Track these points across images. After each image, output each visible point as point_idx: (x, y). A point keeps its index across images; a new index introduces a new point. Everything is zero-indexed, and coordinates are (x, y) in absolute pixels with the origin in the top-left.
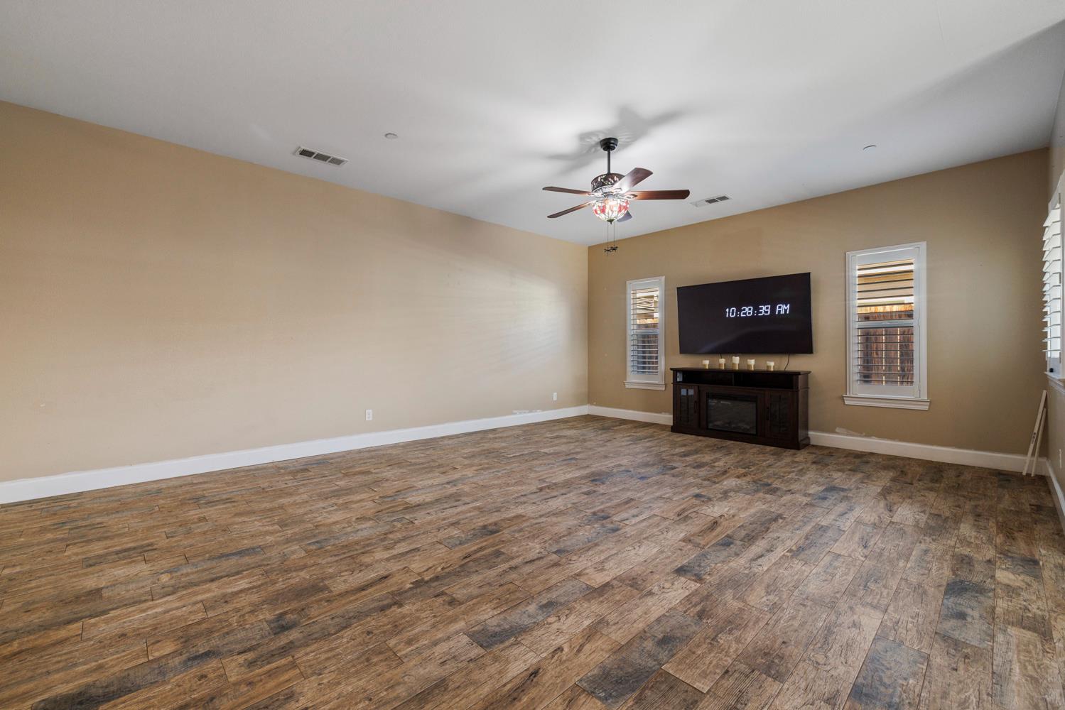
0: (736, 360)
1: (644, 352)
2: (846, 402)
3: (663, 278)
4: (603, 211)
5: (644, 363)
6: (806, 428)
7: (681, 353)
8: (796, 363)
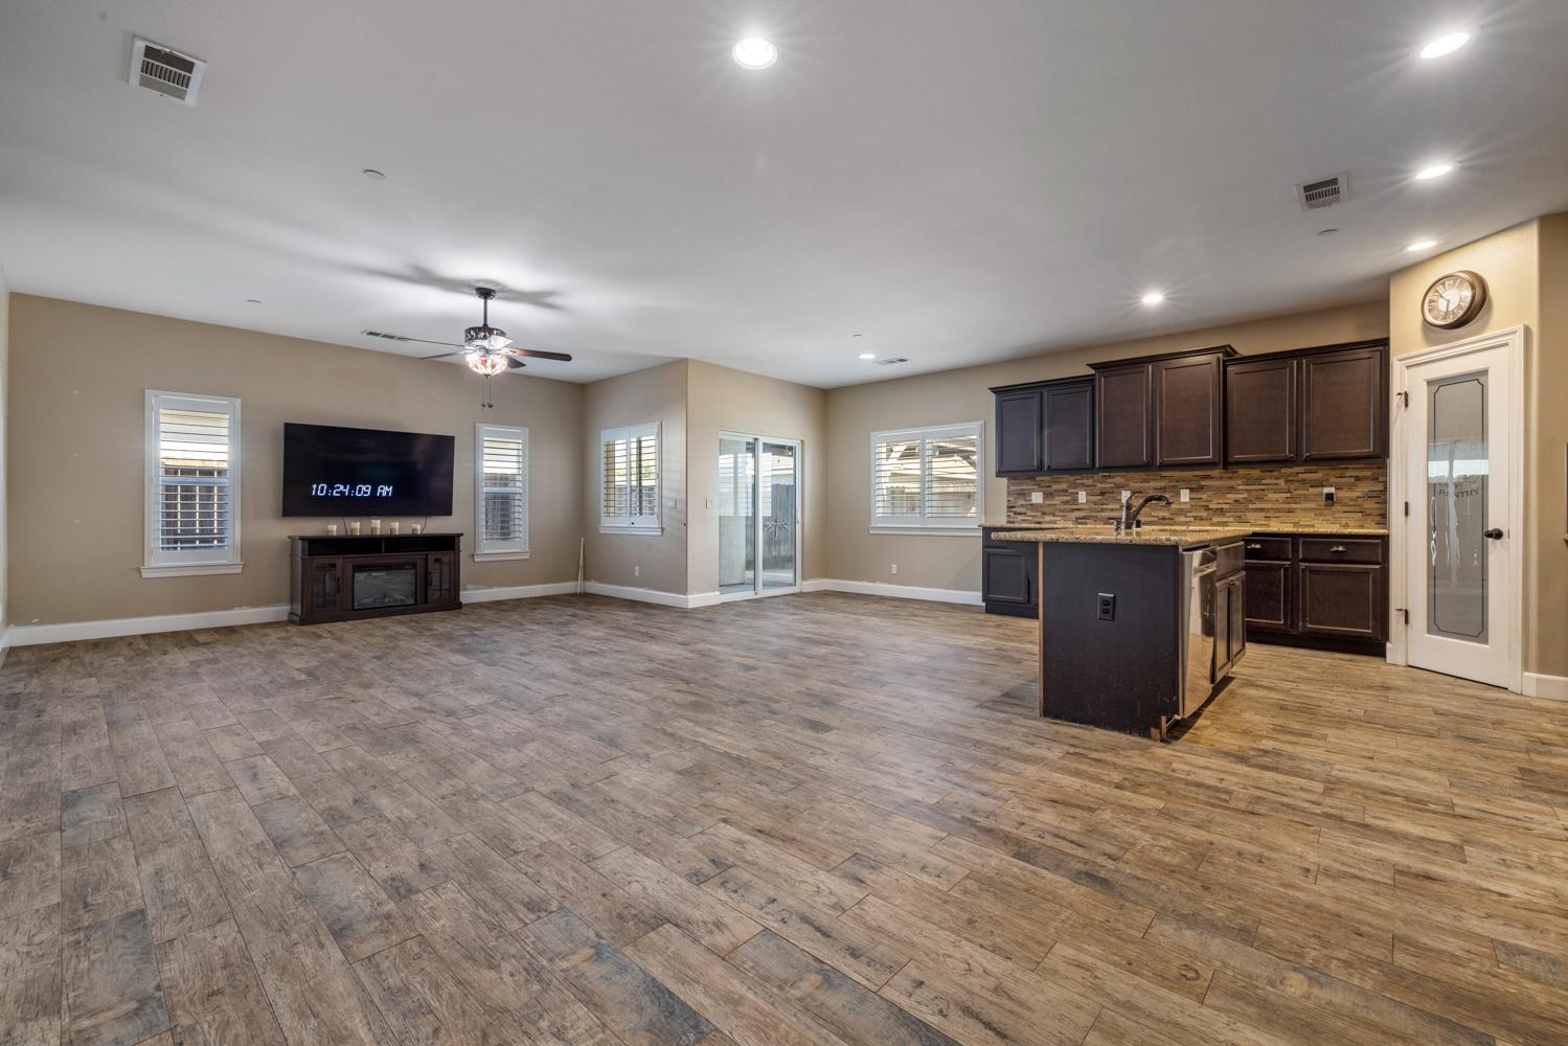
0: (376, 523)
3: (238, 402)
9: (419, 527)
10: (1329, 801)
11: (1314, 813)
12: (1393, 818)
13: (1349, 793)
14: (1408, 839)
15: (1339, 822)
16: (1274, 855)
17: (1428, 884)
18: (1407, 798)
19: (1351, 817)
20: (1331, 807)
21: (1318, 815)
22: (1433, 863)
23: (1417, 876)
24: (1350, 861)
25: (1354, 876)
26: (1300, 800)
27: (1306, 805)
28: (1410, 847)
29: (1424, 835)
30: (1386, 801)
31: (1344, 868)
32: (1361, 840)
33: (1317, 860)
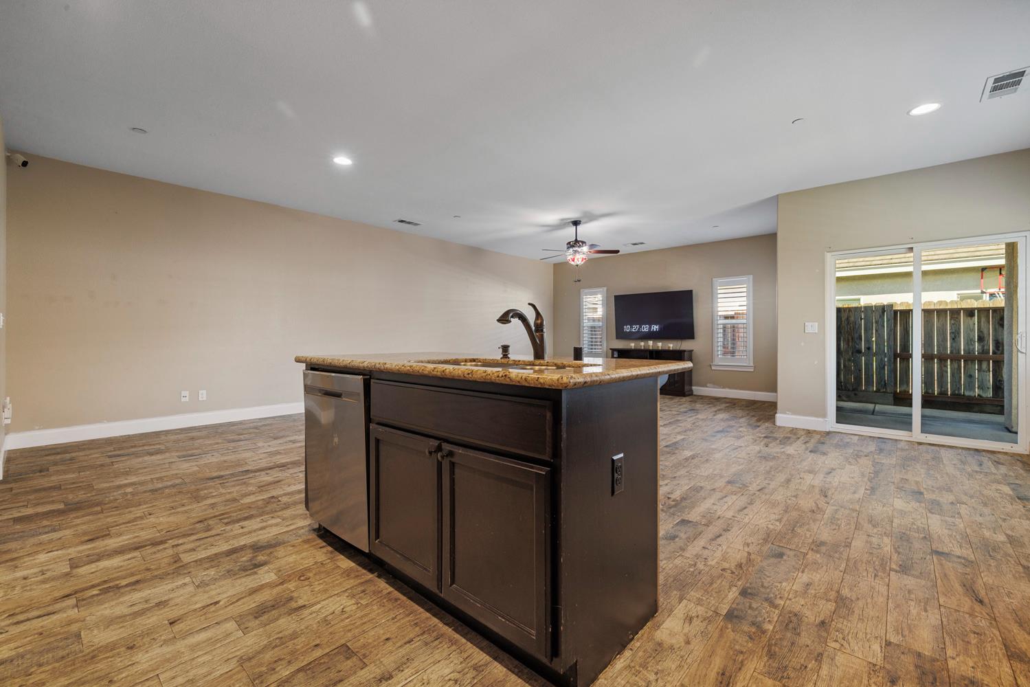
0: (651, 343)
1: (592, 342)
2: (713, 368)
3: (605, 289)
4: (573, 260)
5: (592, 345)
6: (691, 385)
7: (617, 338)
8: (685, 345)
9: (671, 345)
10: (170, 552)
11: (171, 539)
12: (122, 564)
13: (163, 565)
14: (107, 555)
15: (153, 542)
16: (170, 512)
17: (90, 537)
18: (118, 587)
19: (149, 550)
20: (165, 549)
21: (169, 540)
22: (89, 549)
23: (98, 538)
24: (134, 528)
25: (128, 522)
26: (188, 542)
27: (180, 542)
28: (105, 551)
29: (97, 564)
30: (132, 575)
31: (135, 523)
32: (135, 540)
33: (151, 520)
